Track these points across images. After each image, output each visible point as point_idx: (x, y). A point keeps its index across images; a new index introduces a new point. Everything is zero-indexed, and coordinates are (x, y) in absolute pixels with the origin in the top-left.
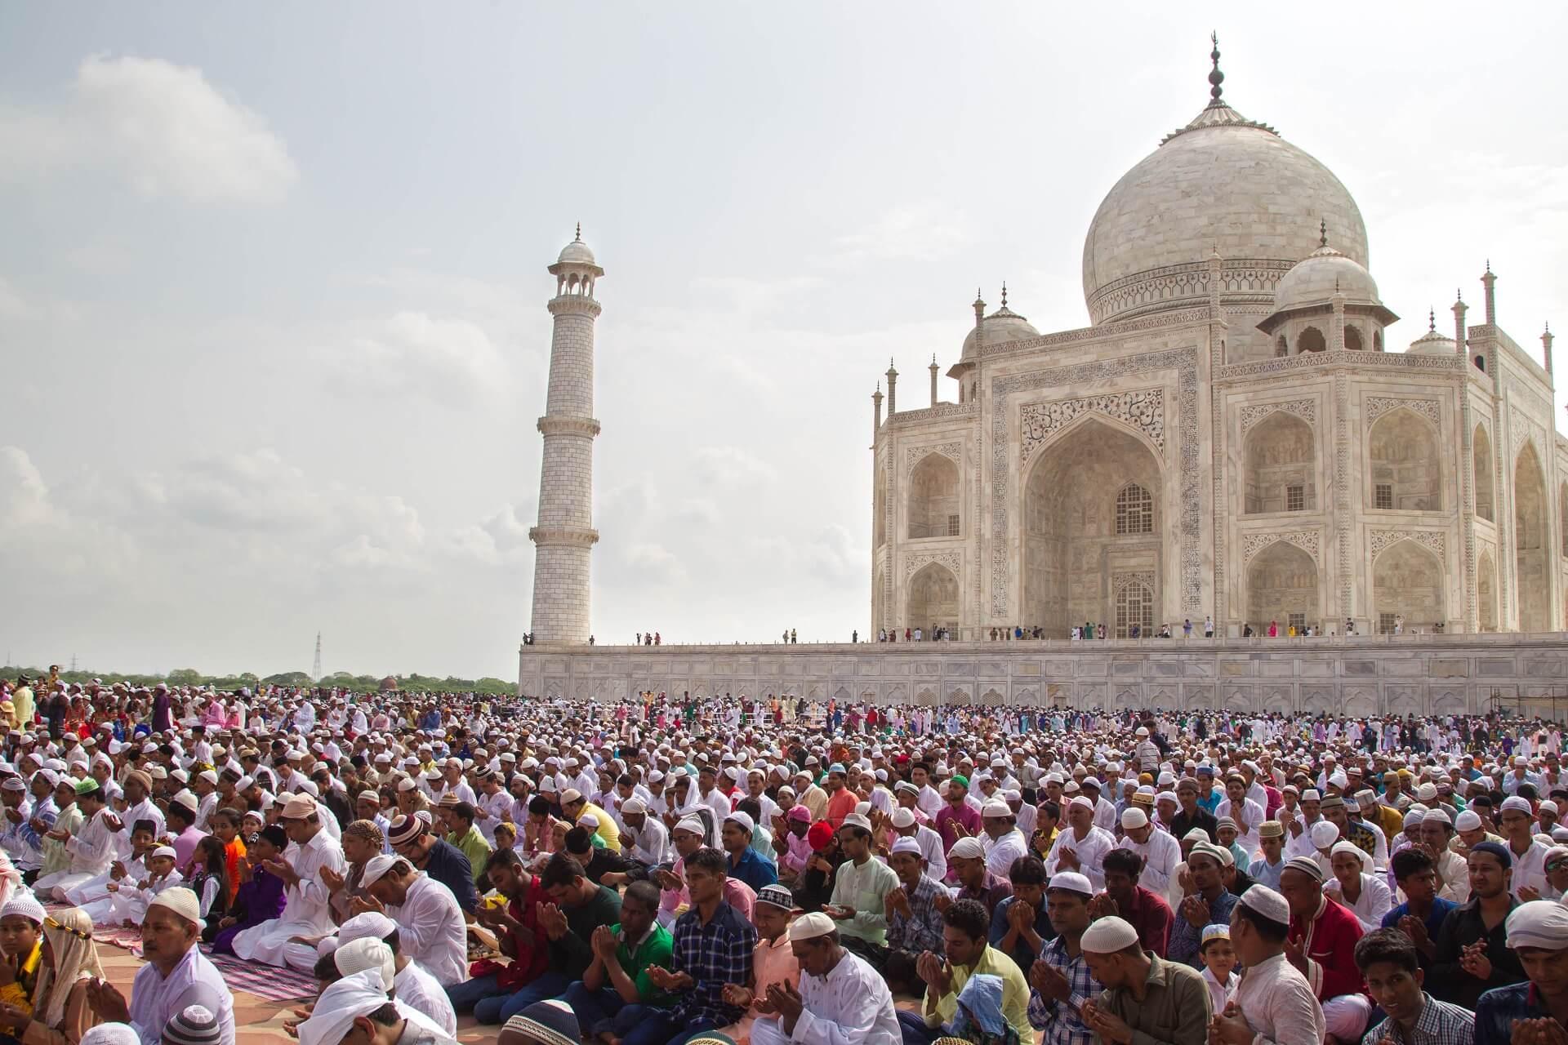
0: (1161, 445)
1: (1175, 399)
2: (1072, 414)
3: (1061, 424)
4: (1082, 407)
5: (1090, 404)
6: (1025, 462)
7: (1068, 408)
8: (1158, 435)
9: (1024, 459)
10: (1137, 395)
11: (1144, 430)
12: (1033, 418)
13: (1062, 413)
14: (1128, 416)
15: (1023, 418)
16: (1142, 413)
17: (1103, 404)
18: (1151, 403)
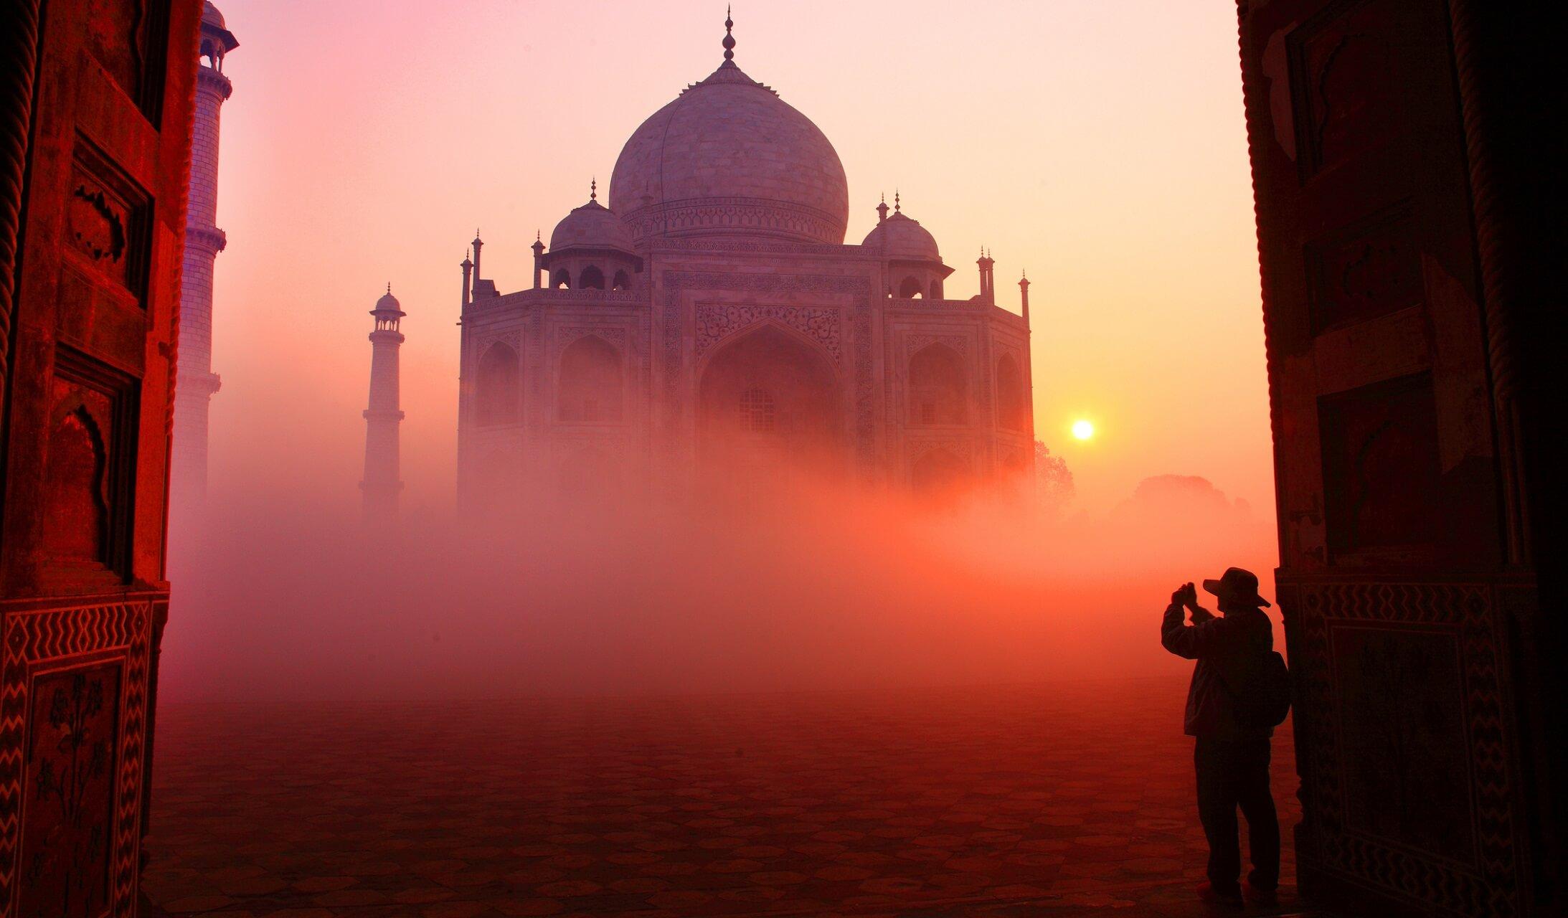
0: (837, 357)
1: (850, 319)
2: (750, 318)
3: (739, 326)
4: (760, 313)
5: (769, 312)
6: (700, 357)
7: (746, 312)
8: (835, 349)
9: (700, 354)
10: (815, 311)
11: (821, 342)
12: (708, 316)
13: (740, 316)
14: (806, 328)
15: (698, 315)
16: (819, 328)
17: (781, 314)
18: (828, 319)
